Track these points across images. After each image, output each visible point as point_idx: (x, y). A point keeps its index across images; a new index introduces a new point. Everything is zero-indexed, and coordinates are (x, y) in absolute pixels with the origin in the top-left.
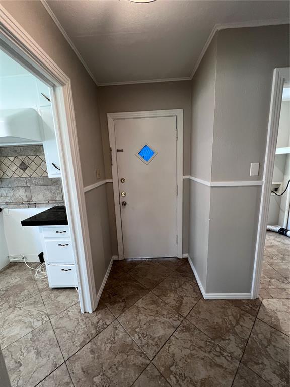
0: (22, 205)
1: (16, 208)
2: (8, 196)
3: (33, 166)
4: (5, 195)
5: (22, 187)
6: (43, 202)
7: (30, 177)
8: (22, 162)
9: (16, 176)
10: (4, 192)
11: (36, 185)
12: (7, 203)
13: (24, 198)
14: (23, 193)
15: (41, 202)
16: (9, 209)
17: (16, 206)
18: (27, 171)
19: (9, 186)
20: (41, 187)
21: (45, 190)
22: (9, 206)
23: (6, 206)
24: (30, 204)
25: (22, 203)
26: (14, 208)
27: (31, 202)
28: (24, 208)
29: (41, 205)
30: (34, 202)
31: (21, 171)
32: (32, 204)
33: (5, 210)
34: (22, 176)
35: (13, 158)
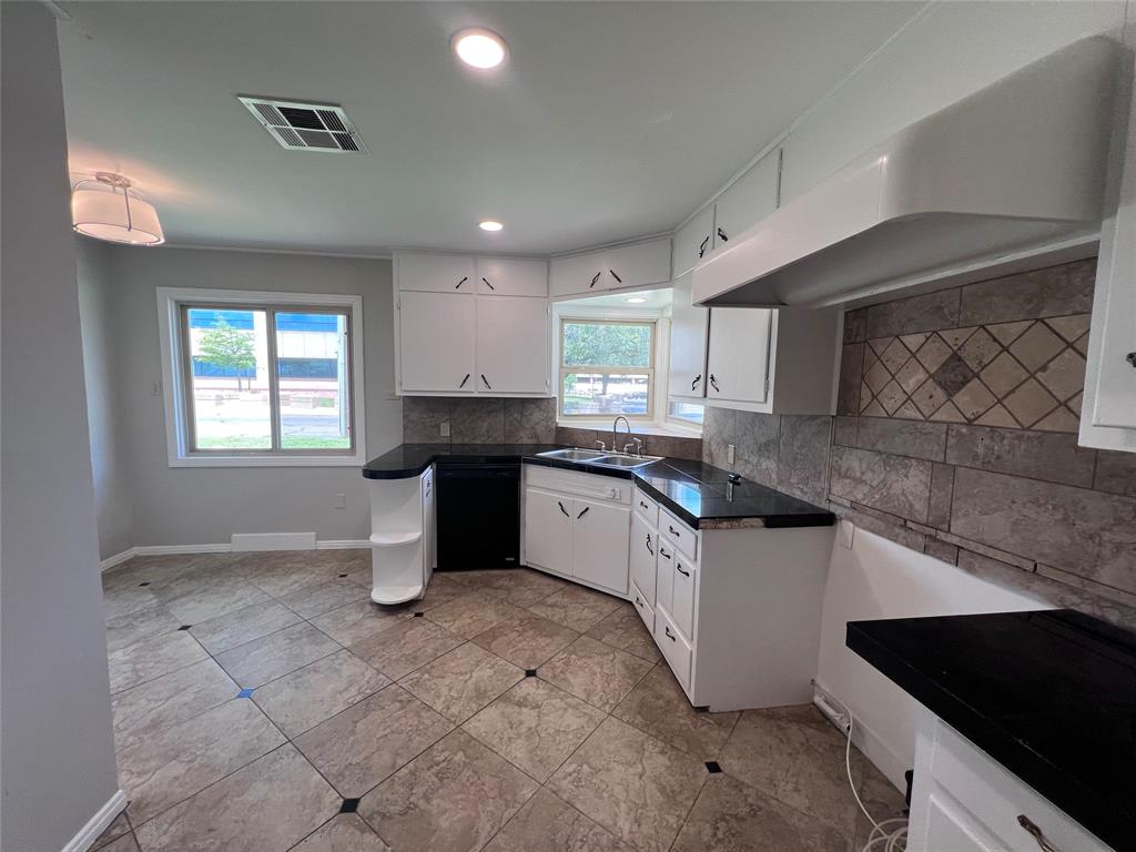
0: (902, 532)
1: (879, 533)
2: (864, 482)
3: (1002, 373)
4: (858, 475)
5: (921, 460)
6: (999, 556)
7: (970, 423)
8: (955, 353)
9: (910, 413)
10: (856, 465)
11: (992, 465)
12: (854, 506)
13: (917, 507)
14: (921, 487)
15: (991, 553)
16: (857, 529)
17: (882, 526)
18: (962, 398)
19: (880, 447)
20: (1013, 481)
21: (1036, 502)
22: (861, 516)
23: (850, 513)
24: (934, 539)
25: (904, 526)
26: (873, 532)
27: (941, 535)
28: (907, 546)
29: (988, 564)
30: (955, 540)
31: (940, 394)
32: (944, 543)
33: (846, 527)
34: (937, 417)
35: (920, 338)
